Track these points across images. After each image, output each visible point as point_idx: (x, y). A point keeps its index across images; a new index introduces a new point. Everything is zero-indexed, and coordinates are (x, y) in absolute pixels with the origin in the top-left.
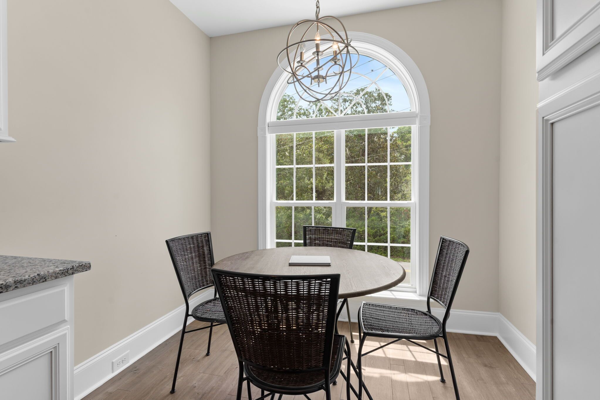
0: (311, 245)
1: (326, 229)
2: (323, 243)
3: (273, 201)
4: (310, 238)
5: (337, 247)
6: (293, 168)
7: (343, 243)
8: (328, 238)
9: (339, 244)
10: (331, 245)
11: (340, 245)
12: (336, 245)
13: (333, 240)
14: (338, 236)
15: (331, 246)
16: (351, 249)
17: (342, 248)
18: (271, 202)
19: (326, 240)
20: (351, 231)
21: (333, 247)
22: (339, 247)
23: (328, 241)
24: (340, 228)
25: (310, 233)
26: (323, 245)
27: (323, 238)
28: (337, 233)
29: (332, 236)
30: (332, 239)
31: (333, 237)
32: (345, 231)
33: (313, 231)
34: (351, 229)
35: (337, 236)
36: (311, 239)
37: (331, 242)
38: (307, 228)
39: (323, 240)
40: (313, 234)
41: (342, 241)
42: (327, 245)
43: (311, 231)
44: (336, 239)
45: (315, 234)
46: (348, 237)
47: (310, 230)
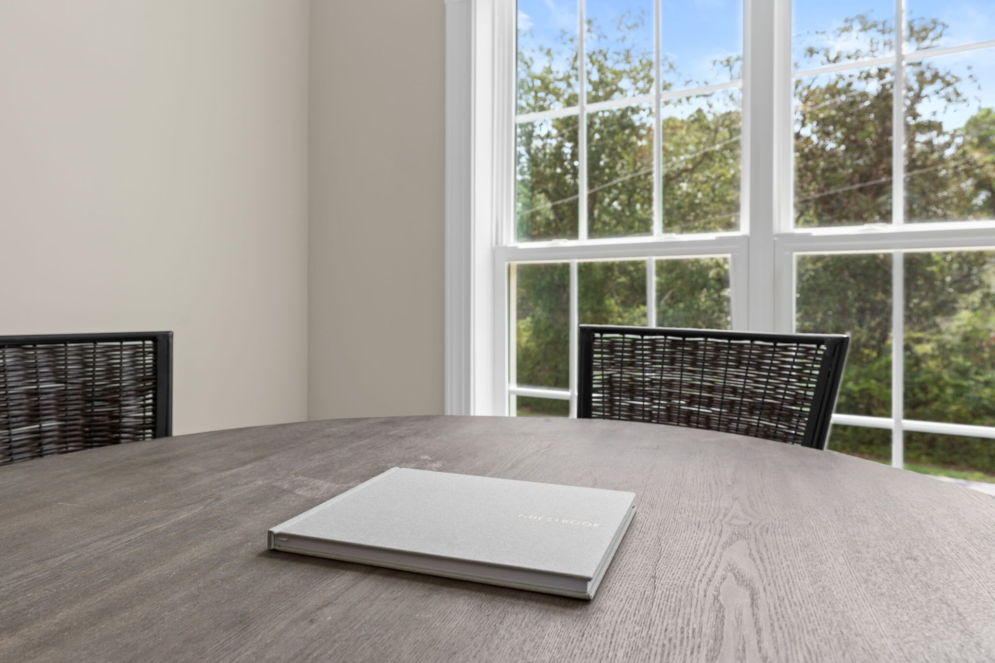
0: (611, 412)
1: (683, 343)
2: (669, 409)
3: (504, 244)
4: (609, 382)
5: (737, 431)
6: (577, 117)
7: (770, 411)
8: (692, 386)
9: (752, 413)
10: (707, 417)
11: (754, 421)
12: (731, 421)
13: (717, 397)
14: (746, 378)
15: (706, 423)
16: (819, 446)
17: (766, 436)
18: (497, 251)
19: (686, 392)
20: (818, 348)
21: (718, 430)
22: (747, 433)
23: (691, 400)
24: (753, 337)
25: (611, 359)
26: (670, 417)
27: (670, 384)
28: (739, 363)
29: (715, 374)
30: (711, 389)
31: (720, 382)
32: (785, 349)
33: (623, 351)
34: (819, 342)
35: (737, 377)
36: (611, 388)
37: (710, 403)
38: (597, 335)
39: (670, 394)
40: (622, 364)
41: (763, 403)
42: (688, 420)
43: (612, 352)
44: (734, 391)
45: (632, 364)
46: (800, 380)
47: (611, 346)
